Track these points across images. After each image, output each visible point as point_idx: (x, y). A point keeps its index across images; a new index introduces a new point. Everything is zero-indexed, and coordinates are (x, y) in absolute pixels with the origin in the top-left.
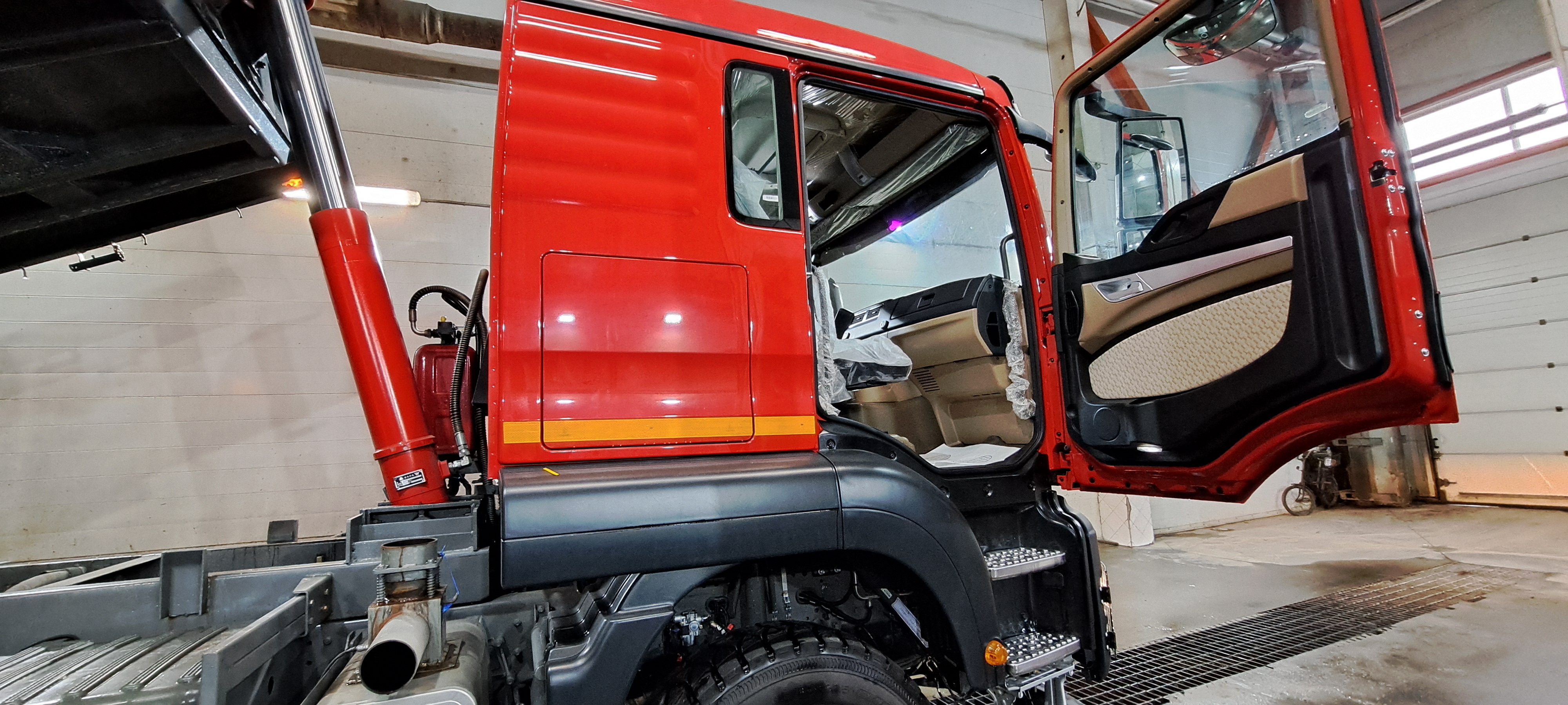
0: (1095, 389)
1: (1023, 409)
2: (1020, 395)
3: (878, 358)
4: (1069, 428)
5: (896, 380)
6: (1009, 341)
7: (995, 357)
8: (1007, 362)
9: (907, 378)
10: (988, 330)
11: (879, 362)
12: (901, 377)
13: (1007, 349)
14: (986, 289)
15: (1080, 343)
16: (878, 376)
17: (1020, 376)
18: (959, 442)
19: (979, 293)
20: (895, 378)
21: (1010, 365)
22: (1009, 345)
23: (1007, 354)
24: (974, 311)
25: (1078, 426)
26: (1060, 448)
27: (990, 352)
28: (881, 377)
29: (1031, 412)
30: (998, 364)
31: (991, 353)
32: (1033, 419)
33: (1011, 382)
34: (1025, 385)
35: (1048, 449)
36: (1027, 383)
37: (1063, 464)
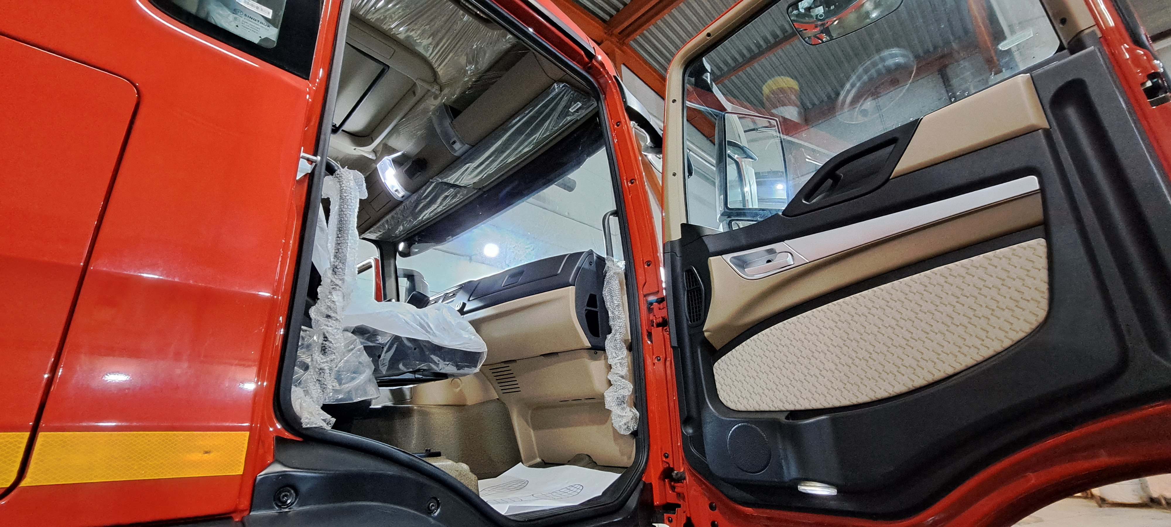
0: (723, 395)
1: (624, 421)
2: (621, 402)
3: (434, 335)
4: (686, 449)
5: (461, 371)
6: (610, 332)
7: (593, 351)
8: (606, 358)
9: (477, 370)
10: (587, 315)
11: (436, 341)
12: (468, 367)
13: (607, 342)
14: (586, 266)
15: (706, 334)
16: (435, 363)
17: (622, 377)
18: (538, 460)
19: (579, 268)
20: (459, 368)
21: (610, 361)
22: (609, 336)
23: (607, 348)
24: (572, 290)
25: (701, 449)
26: (667, 474)
27: (588, 344)
28: (437, 365)
29: (633, 426)
30: (596, 359)
31: (590, 345)
32: (634, 434)
33: (610, 384)
34: (627, 389)
35: (653, 477)
36: (630, 387)
37: (671, 498)
